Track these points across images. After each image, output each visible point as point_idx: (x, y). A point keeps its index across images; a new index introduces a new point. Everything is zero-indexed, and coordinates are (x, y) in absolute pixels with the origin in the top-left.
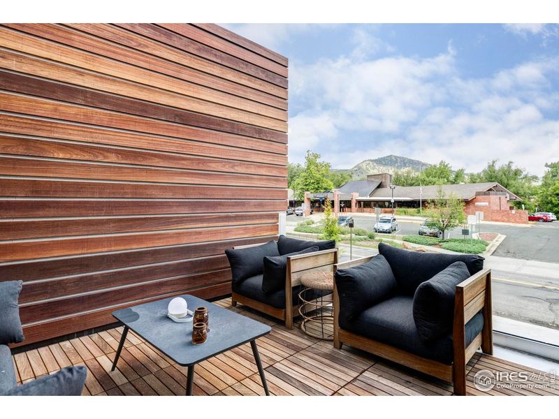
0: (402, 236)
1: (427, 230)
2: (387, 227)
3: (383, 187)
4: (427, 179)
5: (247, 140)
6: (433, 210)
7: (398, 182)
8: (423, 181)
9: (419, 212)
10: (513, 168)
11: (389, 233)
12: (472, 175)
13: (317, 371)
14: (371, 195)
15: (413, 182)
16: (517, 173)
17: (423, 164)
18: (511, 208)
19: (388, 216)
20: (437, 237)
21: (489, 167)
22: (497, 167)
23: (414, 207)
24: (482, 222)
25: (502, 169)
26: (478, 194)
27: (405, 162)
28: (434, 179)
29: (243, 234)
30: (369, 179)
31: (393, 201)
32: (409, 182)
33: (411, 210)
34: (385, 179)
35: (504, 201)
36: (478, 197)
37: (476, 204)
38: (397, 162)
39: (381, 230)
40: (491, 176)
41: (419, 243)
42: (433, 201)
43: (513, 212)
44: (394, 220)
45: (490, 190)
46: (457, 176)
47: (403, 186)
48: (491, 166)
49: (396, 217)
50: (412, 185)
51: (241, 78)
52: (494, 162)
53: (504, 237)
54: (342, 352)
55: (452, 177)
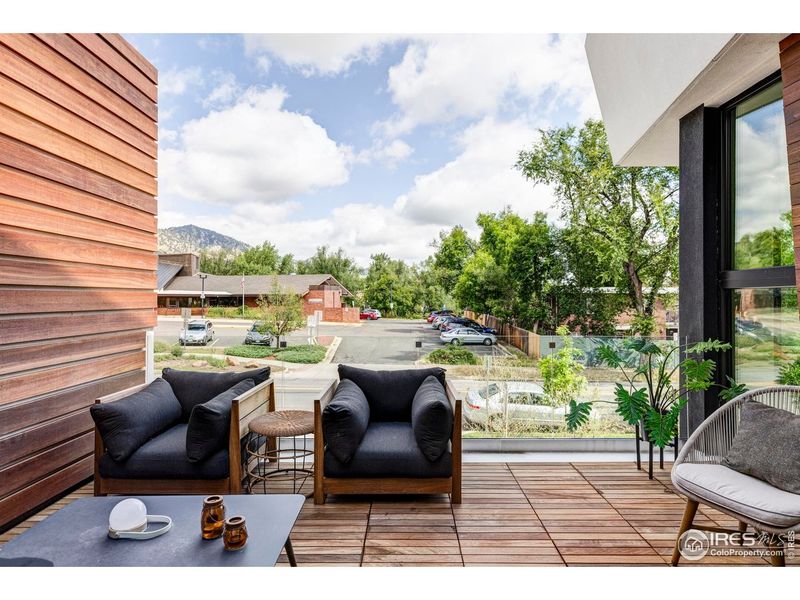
0: (223, 348)
1: (258, 337)
2: (199, 336)
3: (186, 274)
4: (247, 265)
5: (100, 203)
6: (266, 309)
7: (207, 267)
8: (242, 268)
9: (241, 312)
10: (343, 258)
11: (204, 344)
12: (300, 263)
13: (323, 536)
14: (166, 288)
15: (228, 268)
16: (346, 264)
17: (238, 244)
18: (343, 305)
19: (199, 320)
20: (268, 345)
21: (320, 255)
22: (327, 255)
23: (233, 305)
24: (321, 323)
25: (331, 258)
26: (312, 288)
27: (212, 237)
28: (257, 267)
29: (93, 373)
30: (162, 262)
31: (203, 297)
32: (223, 268)
33: (230, 310)
34: (190, 263)
35: (338, 296)
36: (312, 292)
37: (310, 300)
38: (200, 237)
39: (190, 341)
40: (321, 266)
41: (247, 357)
42: (266, 297)
43: (347, 309)
44: (210, 325)
45: (324, 283)
46: (284, 264)
47: (214, 273)
48: (322, 253)
49: (212, 320)
50: (225, 273)
51: (90, 86)
52: (324, 248)
53: (340, 339)
54: (327, 506)
55: (277, 265)
